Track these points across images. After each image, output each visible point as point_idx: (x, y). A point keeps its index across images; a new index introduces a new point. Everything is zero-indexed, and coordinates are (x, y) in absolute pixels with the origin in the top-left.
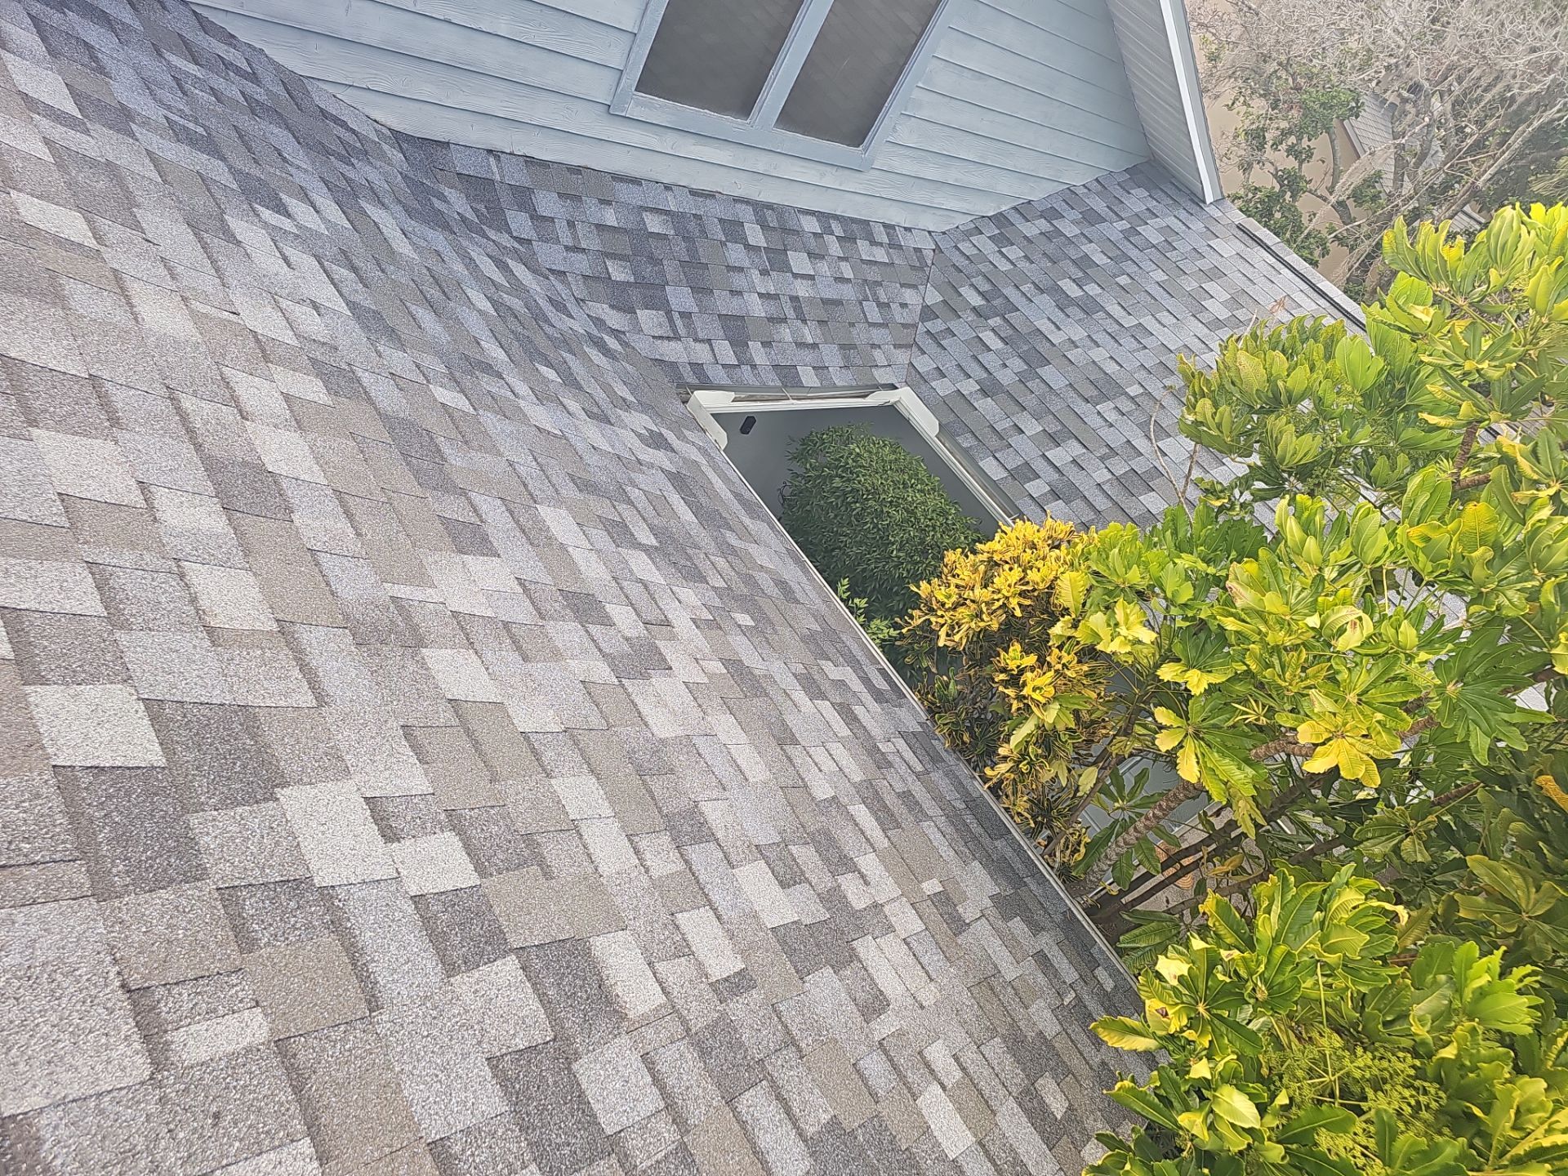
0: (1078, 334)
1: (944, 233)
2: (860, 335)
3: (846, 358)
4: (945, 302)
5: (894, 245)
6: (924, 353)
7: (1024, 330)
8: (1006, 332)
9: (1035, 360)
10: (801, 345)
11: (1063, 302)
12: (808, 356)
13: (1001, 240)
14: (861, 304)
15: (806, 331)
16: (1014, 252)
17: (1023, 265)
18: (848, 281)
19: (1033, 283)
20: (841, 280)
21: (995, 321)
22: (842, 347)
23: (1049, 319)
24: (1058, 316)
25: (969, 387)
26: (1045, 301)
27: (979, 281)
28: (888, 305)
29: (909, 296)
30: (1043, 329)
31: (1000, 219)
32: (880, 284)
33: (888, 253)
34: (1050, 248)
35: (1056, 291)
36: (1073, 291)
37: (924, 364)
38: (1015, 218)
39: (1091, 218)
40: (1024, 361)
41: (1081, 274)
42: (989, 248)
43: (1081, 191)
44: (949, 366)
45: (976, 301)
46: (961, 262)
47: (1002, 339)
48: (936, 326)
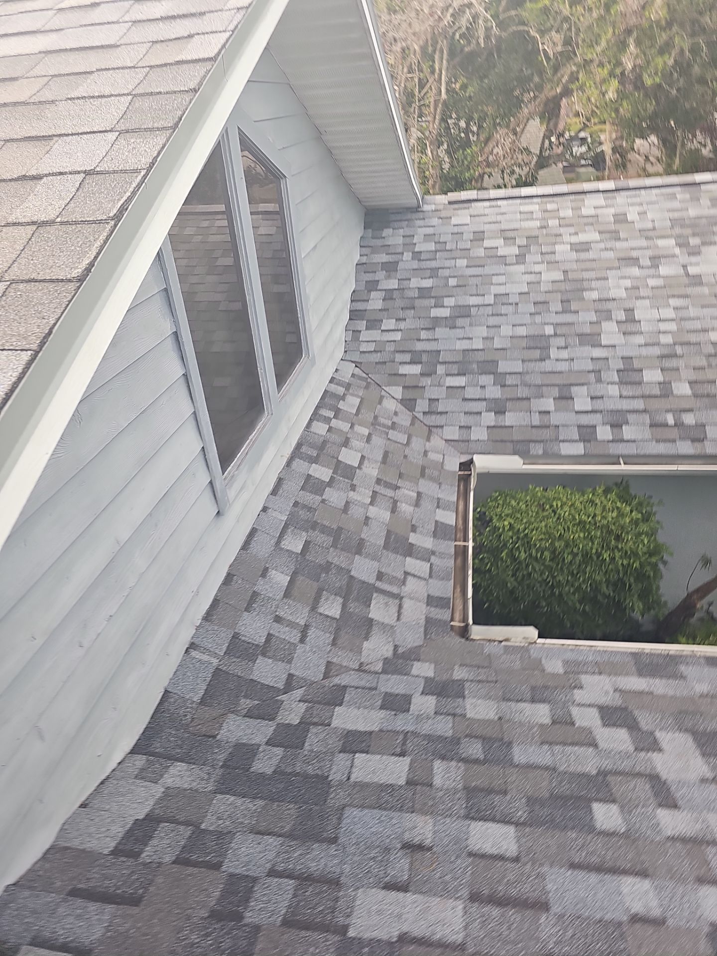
0: (483, 331)
1: (345, 352)
2: (416, 458)
3: (432, 479)
4: (404, 387)
5: (348, 386)
6: (442, 427)
7: (459, 358)
8: (455, 369)
9: (489, 367)
10: (417, 504)
11: (450, 323)
12: (426, 504)
13: (374, 324)
14: (389, 439)
15: (406, 492)
16: (389, 324)
17: (402, 325)
18: (370, 434)
19: (422, 329)
20: (369, 439)
21: (441, 369)
22: (423, 475)
23: (459, 339)
24: (459, 333)
25: (489, 418)
26: (440, 332)
27: (399, 357)
28: (394, 423)
29: (390, 405)
30: (466, 347)
31: (355, 315)
32: (376, 417)
33: (353, 395)
34: (399, 303)
35: (436, 322)
36: (444, 313)
37: (452, 433)
38: (360, 306)
39: (390, 268)
40: (486, 374)
41: (433, 301)
42: (375, 335)
43: (364, 260)
44: (464, 420)
45: (416, 369)
46: (377, 357)
47: (458, 375)
48: (422, 405)
